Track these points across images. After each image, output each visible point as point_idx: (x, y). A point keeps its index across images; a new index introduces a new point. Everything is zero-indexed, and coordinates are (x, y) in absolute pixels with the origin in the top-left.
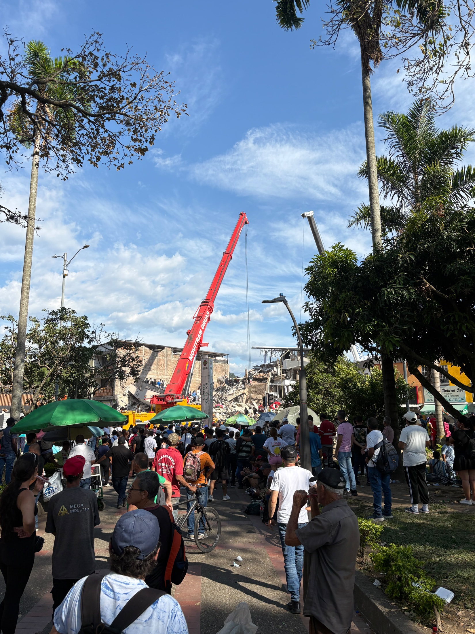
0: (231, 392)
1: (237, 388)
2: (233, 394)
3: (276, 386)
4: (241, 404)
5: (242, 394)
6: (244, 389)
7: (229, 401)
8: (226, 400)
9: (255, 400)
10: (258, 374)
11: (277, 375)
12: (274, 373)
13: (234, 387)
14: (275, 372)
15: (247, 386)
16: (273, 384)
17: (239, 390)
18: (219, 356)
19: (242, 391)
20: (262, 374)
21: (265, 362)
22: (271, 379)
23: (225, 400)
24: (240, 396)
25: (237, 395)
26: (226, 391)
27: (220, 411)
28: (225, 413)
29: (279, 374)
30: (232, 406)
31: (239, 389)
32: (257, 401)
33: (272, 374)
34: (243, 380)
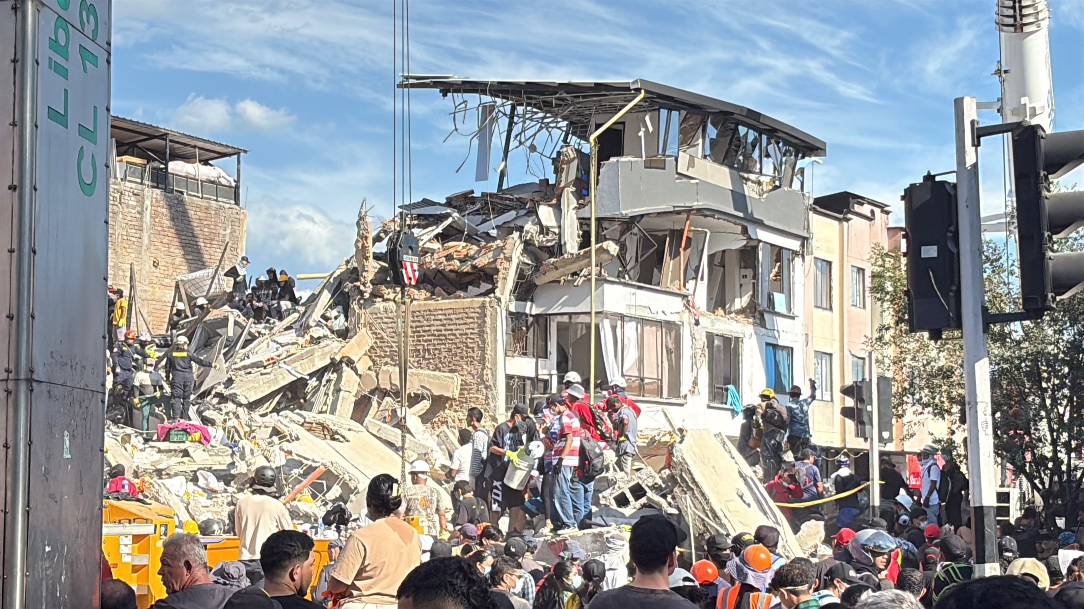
0: (261, 351)
1: (304, 329)
2: (273, 362)
3: (542, 320)
4: (328, 419)
5: (334, 366)
6: (344, 334)
7: (252, 406)
8: (233, 398)
9: (414, 400)
10: (436, 245)
11: (557, 250)
12: (539, 239)
13: (280, 325)
14: (544, 230)
15: (365, 315)
16: (532, 309)
17: (315, 341)
18: (187, 158)
19: (334, 348)
20: (459, 247)
21: (482, 174)
22: (521, 275)
23: (223, 398)
24: (319, 374)
25: (303, 369)
26: (231, 345)
27: (189, 467)
28: (226, 477)
29: (572, 246)
30: (276, 432)
31: (316, 332)
32: (425, 405)
33: (528, 245)
34: (340, 281)
